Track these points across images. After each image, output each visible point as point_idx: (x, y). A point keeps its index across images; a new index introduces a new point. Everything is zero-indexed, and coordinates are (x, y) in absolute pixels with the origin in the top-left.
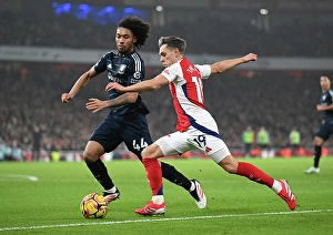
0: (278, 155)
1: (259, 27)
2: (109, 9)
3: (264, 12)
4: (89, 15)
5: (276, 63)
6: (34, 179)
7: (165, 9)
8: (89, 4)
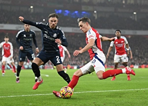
0: (140, 67)
1: (133, 19)
2: (76, 12)
3: (135, 13)
4: (68, 14)
5: (140, 33)
6: (47, 76)
7: (97, 12)
8: (69, 10)
